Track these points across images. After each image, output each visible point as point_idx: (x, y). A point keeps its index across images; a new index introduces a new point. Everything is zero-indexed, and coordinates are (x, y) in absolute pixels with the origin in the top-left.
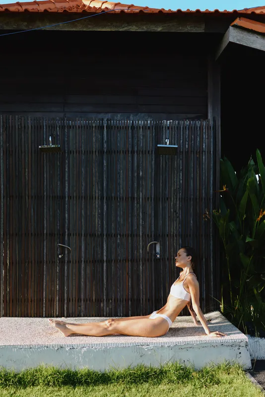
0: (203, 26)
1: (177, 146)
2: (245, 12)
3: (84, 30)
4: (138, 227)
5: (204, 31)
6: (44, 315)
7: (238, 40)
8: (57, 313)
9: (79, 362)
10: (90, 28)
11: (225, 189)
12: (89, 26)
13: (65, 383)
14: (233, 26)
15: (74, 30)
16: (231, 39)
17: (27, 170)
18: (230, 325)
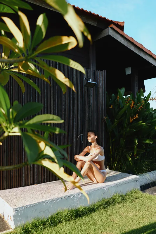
0: (96, 23)
1: (96, 83)
2: (115, 22)
3: (40, 5)
4: (73, 126)
5: (96, 26)
6: (23, 185)
7: (112, 35)
8: (31, 183)
9: (77, 204)
10: (43, 6)
11: (112, 107)
12: (44, 4)
13: (76, 217)
14: (110, 27)
15: (35, 4)
16: (110, 34)
17: (12, 88)
18: (120, 174)
